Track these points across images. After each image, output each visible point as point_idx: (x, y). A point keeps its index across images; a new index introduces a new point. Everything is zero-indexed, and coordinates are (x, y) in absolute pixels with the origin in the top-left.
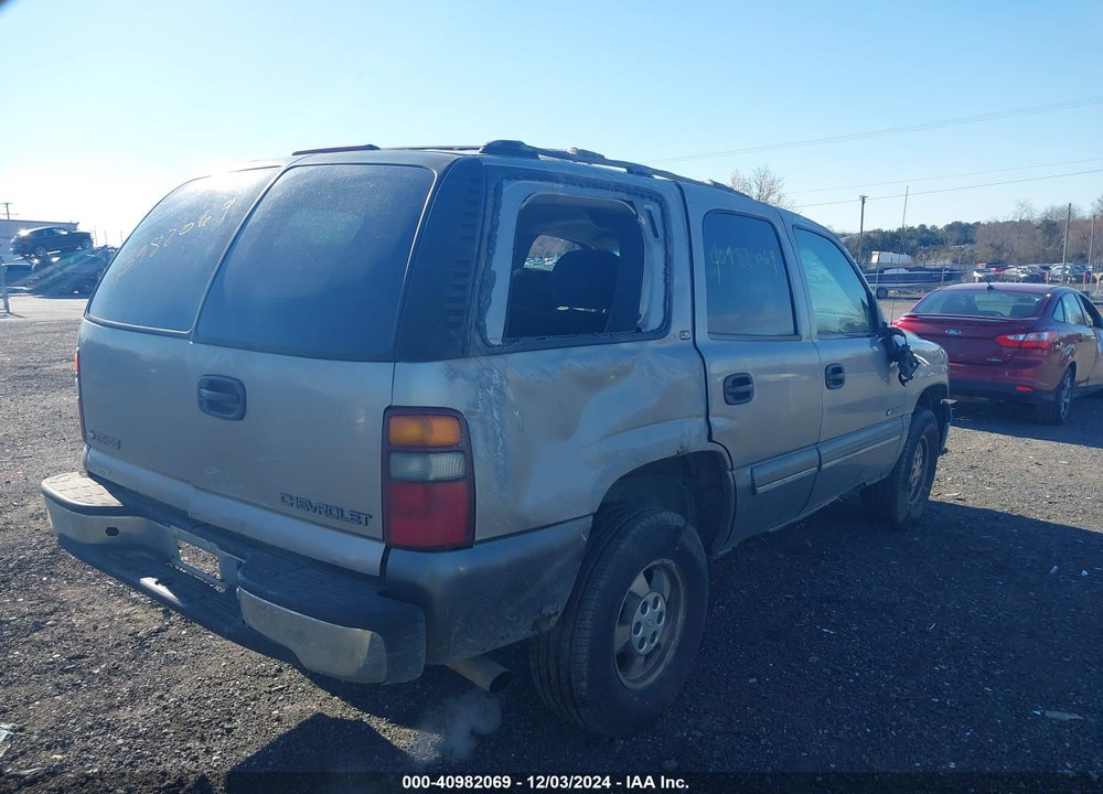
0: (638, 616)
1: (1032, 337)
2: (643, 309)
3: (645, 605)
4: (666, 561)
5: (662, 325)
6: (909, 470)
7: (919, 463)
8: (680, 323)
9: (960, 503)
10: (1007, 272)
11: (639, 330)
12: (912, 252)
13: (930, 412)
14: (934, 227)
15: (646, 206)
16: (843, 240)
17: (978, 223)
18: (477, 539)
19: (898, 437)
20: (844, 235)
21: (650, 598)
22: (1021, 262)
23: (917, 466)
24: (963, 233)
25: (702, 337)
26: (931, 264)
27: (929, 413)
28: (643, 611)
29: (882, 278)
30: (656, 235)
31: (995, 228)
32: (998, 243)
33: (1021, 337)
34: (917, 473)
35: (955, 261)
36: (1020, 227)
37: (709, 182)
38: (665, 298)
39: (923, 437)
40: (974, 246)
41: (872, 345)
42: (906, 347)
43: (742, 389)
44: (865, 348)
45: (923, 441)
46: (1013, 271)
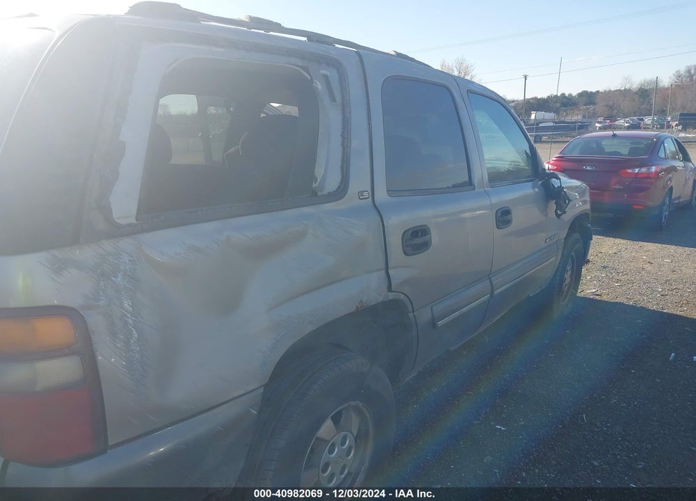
0: (325, 456)
1: (644, 170)
2: (319, 172)
3: (333, 446)
4: (353, 403)
5: (339, 187)
6: (562, 280)
7: (569, 273)
8: (358, 183)
9: (597, 297)
10: (617, 123)
11: (314, 193)
12: (556, 111)
13: (577, 234)
14: (570, 95)
15: (323, 72)
16: (513, 104)
17: (598, 91)
18: (110, 444)
19: (554, 258)
20: (513, 101)
21: (338, 439)
22: (625, 116)
23: (567, 276)
24: (588, 98)
25: (382, 195)
26: (569, 119)
27: (576, 236)
28: (331, 452)
29: (538, 129)
30: (333, 99)
31: (608, 94)
32: (611, 103)
33: (637, 170)
34: (568, 281)
35: (584, 117)
36: (624, 93)
37: (393, 53)
38: (343, 160)
39: (573, 254)
40: (596, 106)
41: (533, 188)
42: (561, 188)
43: (418, 241)
44: (528, 190)
45: (572, 258)
46: (621, 122)
